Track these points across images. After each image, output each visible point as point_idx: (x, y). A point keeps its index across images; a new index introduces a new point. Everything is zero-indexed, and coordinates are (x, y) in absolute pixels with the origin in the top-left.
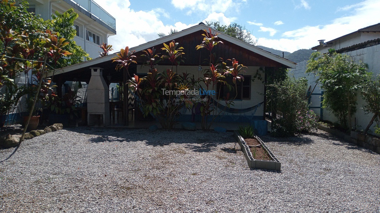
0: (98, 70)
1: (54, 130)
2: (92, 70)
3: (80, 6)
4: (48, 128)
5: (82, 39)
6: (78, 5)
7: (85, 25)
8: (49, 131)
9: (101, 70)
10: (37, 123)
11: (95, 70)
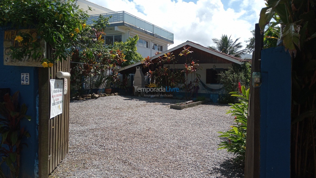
0: (139, 68)
1: (115, 95)
2: (137, 68)
3: (147, 31)
4: (113, 94)
5: (149, 49)
6: (145, 30)
7: (152, 41)
8: (113, 95)
9: (140, 68)
10: (110, 92)
11: (138, 68)
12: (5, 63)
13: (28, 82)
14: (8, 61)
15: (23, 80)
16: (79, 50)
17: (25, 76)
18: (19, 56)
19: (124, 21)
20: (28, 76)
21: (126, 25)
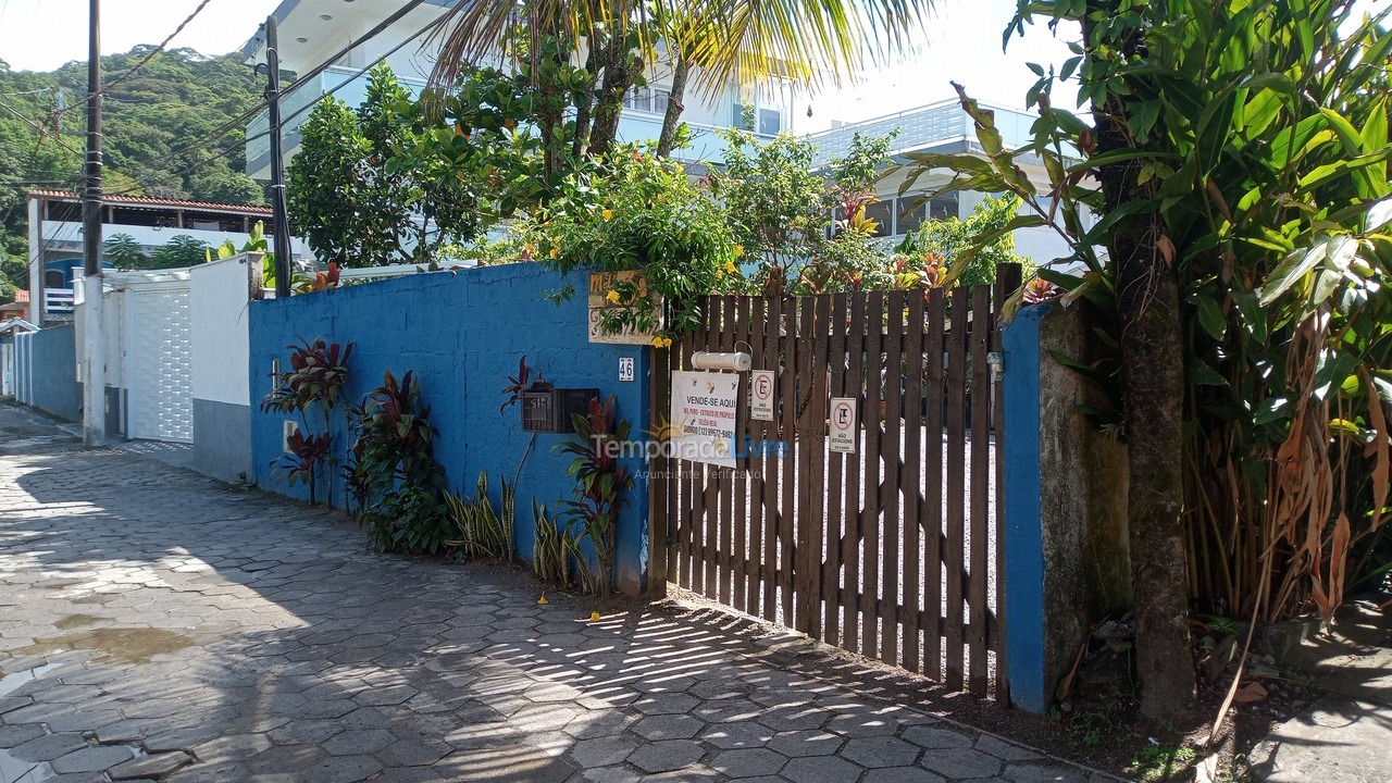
12: (591, 339)
13: (632, 376)
14: (596, 336)
15: (623, 373)
16: (786, 267)
17: (626, 363)
18: (614, 326)
19: (965, 136)
20: (632, 363)
21: (974, 149)
